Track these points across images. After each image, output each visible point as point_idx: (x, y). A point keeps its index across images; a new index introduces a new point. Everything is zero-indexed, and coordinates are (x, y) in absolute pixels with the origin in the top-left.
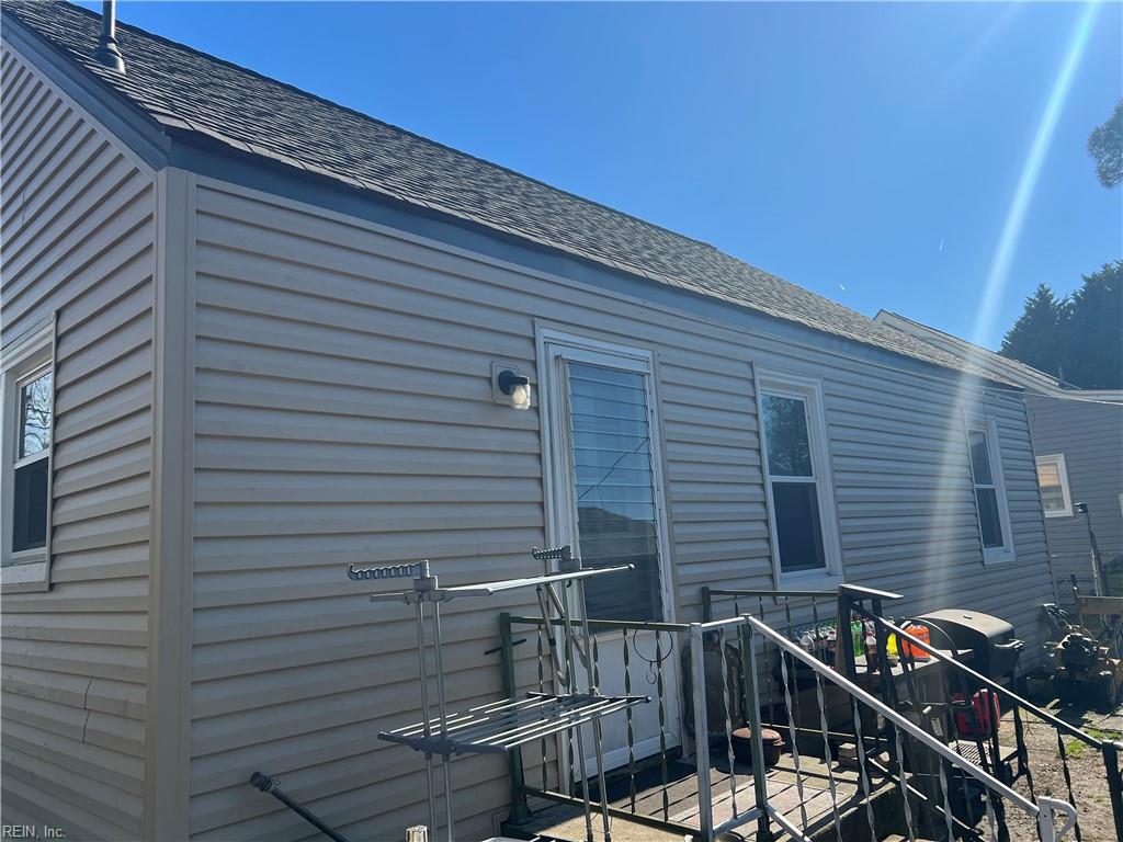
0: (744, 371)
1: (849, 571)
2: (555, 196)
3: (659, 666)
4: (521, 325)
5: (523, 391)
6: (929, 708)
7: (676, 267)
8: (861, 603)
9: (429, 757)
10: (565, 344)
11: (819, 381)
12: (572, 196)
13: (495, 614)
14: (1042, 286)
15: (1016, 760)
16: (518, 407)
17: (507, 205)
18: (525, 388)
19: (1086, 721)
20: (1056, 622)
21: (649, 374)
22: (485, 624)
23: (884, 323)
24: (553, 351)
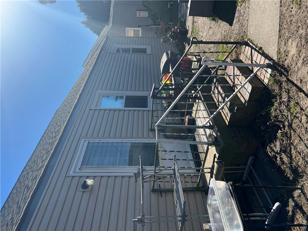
0: (92, 112)
1: (149, 90)
2: (33, 157)
3: (167, 151)
4: (68, 180)
5: (88, 182)
6: (182, 81)
7: (59, 126)
8: (156, 93)
9: (186, 220)
10: (76, 166)
11: (98, 91)
12: (34, 151)
13: (151, 193)
14: (81, 23)
15: (197, 57)
16: (93, 184)
17: (31, 178)
18: (87, 181)
19: (189, 37)
20: (166, 39)
21: (89, 140)
22: (154, 196)
23: (86, 66)
24: (77, 170)
